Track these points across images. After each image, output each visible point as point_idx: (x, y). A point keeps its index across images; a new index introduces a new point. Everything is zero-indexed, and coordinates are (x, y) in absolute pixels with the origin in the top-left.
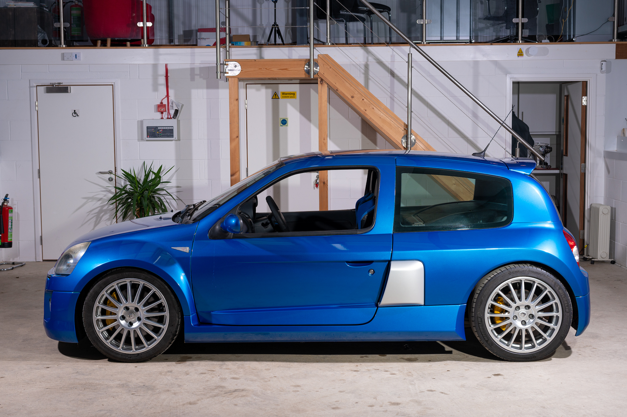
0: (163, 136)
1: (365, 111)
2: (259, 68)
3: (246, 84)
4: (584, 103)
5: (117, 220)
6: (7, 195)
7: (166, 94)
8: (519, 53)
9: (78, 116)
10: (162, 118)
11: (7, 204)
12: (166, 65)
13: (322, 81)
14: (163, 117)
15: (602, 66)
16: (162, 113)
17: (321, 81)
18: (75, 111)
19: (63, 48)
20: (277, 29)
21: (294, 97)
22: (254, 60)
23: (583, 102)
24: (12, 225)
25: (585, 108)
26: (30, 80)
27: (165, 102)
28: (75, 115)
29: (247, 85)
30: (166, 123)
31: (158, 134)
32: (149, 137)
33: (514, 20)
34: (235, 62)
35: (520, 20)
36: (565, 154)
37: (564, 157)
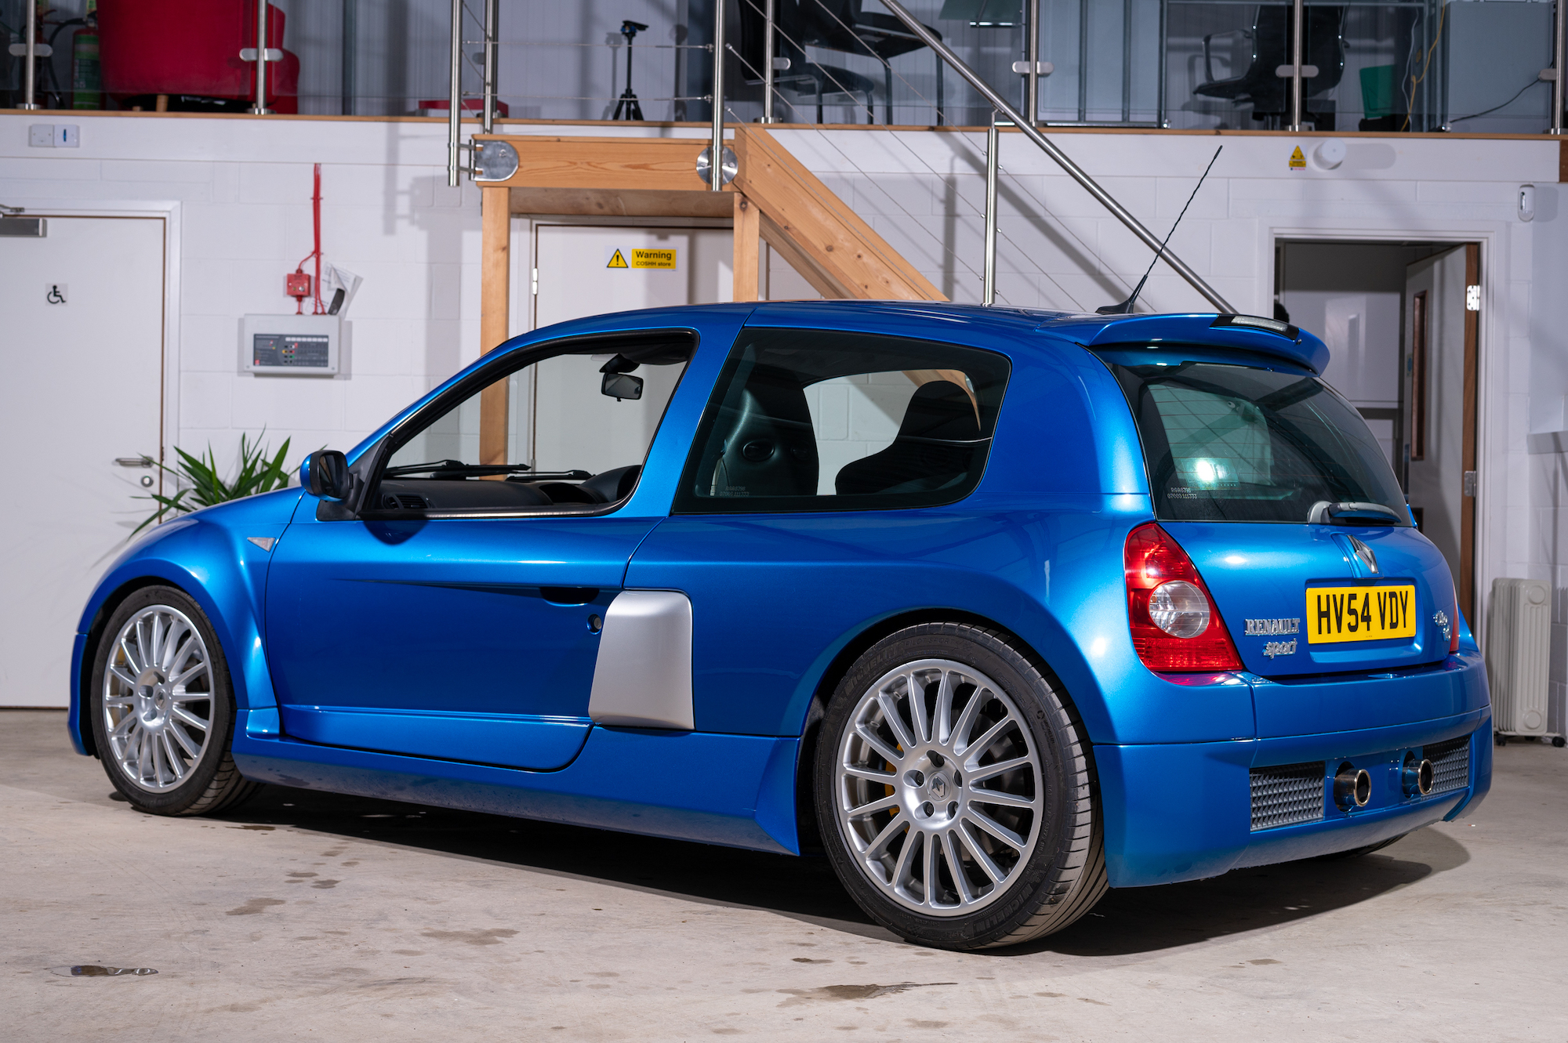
0: (298, 361)
1: (863, 288)
2: (570, 162)
3: (537, 225)
4: (1473, 304)
7: (312, 248)
8: (1295, 160)
9: (63, 301)
10: (299, 313)
12: (317, 169)
13: (746, 203)
14: (304, 311)
15: (1522, 198)
16: (300, 298)
17: (741, 204)
18: (55, 287)
19: (30, 112)
20: (633, 107)
21: (669, 264)
22: (555, 139)
23: (1470, 300)
25: (1474, 318)
27: (309, 269)
28: (52, 298)
29: (539, 228)
30: (310, 326)
31: (286, 357)
32: (261, 365)
33: (1282, 71)
34: (503, 141)
35: (1296, 71)
36: (1415, 455)
37: (1412, 465)
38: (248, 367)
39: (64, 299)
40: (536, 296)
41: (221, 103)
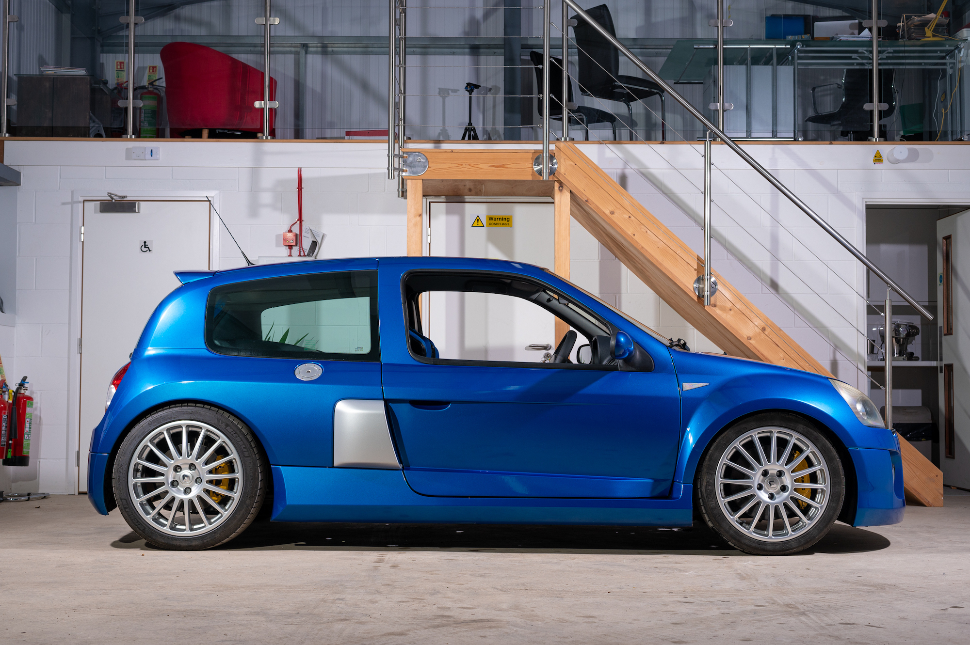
1: (633, 236)
2: (458, 164)
3: (431, 202)
6: (25, 378)
7: (297, 217)
8: (876, 158)
9: (150, 251)
10: (290, 253)
11: (24, 392)
12: (299, 170)
13: (562, 187)
16: (290, 247)
17: (559, 187)
18: (145, 242)
19: (131, 140)
20: (472, 133)
21: (508, 224)
22: (450, 151)
24: (30, 428)
26: (72, 192)
27: (296, 229)
28: (143, 249)
29: (431, 204)
33: (867, 107)
34: (419, 152)
35: (875, 106)
36: (946, 332)
37: (944, 338)
39: (151, 249)
40: (430, 244)
41: (239, 133)
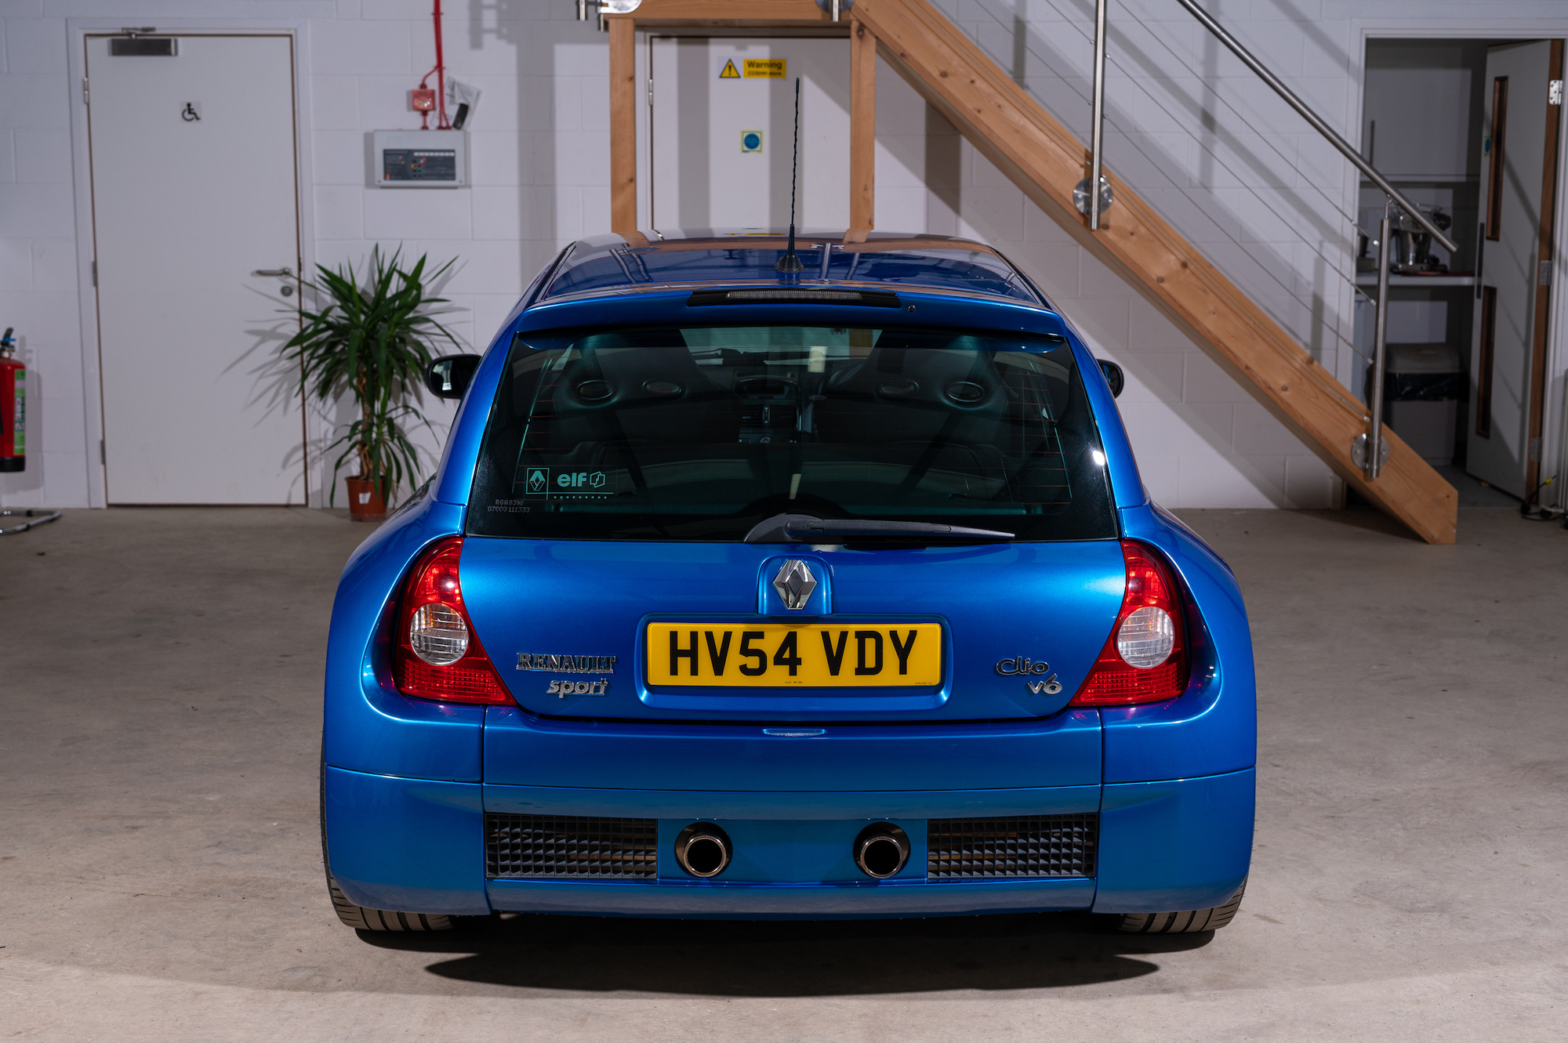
0: (426, 175)
1: (976, 113)
3: (652, 37)
4: (1555, 98)
5: (304, 400)
6: (9, 332)
7: (434, 62)
9: (198, 119)
10: (425, 128)
11: (10, 355)
13: (863, 31)
14: (428, 124)
16: (425, 113)
17: (859, 31)
18: (189, 105)
21: (780, 74)
23: (1552, 94)
24: (23, 412)
25: (1555, 112)
26: (68, 20)
27: (433, 84)
28: (187, 116)
29: (654, 40)
30: (436, 141)
31: (415, 171)
32: (391, 179)
36: (1489, 235)
37: (1487, 244)
38: (379, 181)
39: (199, 116)
40: (652, 106)
